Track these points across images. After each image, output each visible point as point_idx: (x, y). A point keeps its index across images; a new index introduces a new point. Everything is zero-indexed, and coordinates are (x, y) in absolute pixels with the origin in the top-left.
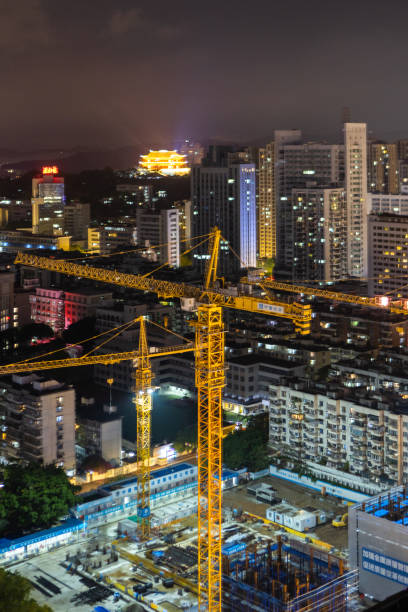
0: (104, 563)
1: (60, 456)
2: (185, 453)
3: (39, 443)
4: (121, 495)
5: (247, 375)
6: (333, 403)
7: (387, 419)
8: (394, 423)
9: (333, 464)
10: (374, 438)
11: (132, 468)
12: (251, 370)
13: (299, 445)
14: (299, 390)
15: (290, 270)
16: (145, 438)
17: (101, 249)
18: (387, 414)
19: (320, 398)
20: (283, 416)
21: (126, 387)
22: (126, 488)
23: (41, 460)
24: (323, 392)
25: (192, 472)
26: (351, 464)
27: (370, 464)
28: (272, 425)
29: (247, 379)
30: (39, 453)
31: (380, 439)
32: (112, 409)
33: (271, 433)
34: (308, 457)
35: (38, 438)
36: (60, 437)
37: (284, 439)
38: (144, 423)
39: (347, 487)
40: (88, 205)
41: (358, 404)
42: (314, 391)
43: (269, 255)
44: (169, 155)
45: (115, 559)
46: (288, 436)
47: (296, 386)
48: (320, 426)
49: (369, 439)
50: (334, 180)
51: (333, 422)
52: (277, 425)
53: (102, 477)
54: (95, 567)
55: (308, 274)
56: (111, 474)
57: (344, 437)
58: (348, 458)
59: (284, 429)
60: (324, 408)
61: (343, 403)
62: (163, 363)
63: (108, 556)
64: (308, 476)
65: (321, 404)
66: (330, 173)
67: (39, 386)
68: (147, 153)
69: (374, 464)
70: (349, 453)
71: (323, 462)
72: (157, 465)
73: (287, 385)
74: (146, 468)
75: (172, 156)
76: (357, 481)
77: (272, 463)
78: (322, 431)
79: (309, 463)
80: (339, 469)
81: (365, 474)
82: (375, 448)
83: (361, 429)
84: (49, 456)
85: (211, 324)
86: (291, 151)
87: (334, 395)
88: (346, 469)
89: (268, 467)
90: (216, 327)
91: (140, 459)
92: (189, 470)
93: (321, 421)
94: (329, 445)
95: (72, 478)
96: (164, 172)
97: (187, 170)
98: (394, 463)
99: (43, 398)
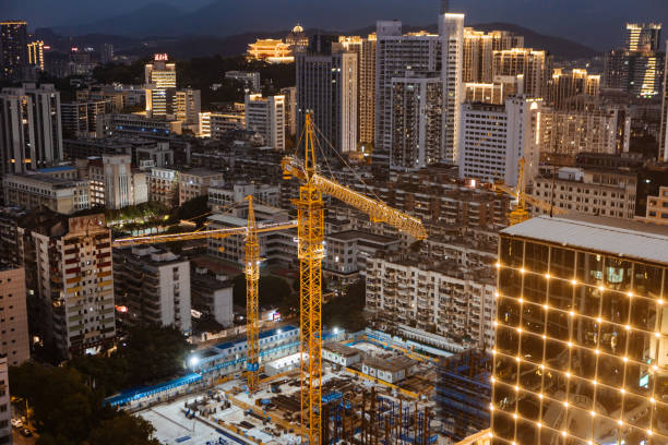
0: (218, 409)
1: (177, 319)
2: (290, 316)
3: (158, 307)
4: (233, 352)
5: (347, 249)
6: (424, 273)
7: (471, 288)
8: (477, 291)
9: (422, 327)
10: (459, 304)
11: (242, 330)
12: (350, 244)
13: (392, 310)
14: (393, 262)
15: (388, 153)
16: (253, 304)
17: (212, 132)
18: (471, 283)
19: (413, 269)
20: (378, 285)
21: (236, 258)
22: (237, 346)
23: (161, 323)
24: (415, 264)
25: (296, 333)
26: (438, 326)
27: (455, 326)
28: (368, 292)
29: (346, 253)
30: (158, 316)
31: (465, 305)
32: (223, 278)
33: (367, 299)
34: (400, 320)
35: (158, 311)
36: (177, 303)
37: (379, 305)
38: (253, 291)
39: (434, 346)
40: (198, 92)
41: (445, 274)
42: (406, 263)
43: (369, 140)
44: (275, 44)
45: (229, 406)
46: (382, 302)
47: (391, 259)
48: (411, 294)
49: (455, 305)
50: (431, 70)
51: (423, 290)
52: (373, 293)
53: (216, 337)
54: (210, 413)
55: (404, 157)
56: (224, 334)
57: (432, 303)
58: (436, 321)
59: (379, 296)
60: (415, 278)
61: (433, 274)
62: (269, 237)
63: (222, 403)
64: (400, 336)
65: (413, 274)
66: (427, 63)
67: (157, 258)
68: (254, 42)
69: (458, 326)
70: (437, 317)
71: (413, 324)
72: (264, 327)
73: (382, 258)
74: (255, 330)
75: (278, 45)
76: (442, 341)
77: (367, 325)
78: (413, 298)
79: (401, 325)
80: (427, 331)
81: (449, 335)
82: (460, 313)
83: (448, 297)
84: (167, 319)
85: (311, 202)
86: (392, 41)
87: (425, 267)
88: (433, 330)
89: (364, 329)
90: (316, 205)
91: (250, 322)
92: (293, 331)
93: (413, 289)
94: (419, 310)
95: (187, 337)
96: (271, 59)
97: (292, 58)
98: (476, 326)
99: (161, 268)
